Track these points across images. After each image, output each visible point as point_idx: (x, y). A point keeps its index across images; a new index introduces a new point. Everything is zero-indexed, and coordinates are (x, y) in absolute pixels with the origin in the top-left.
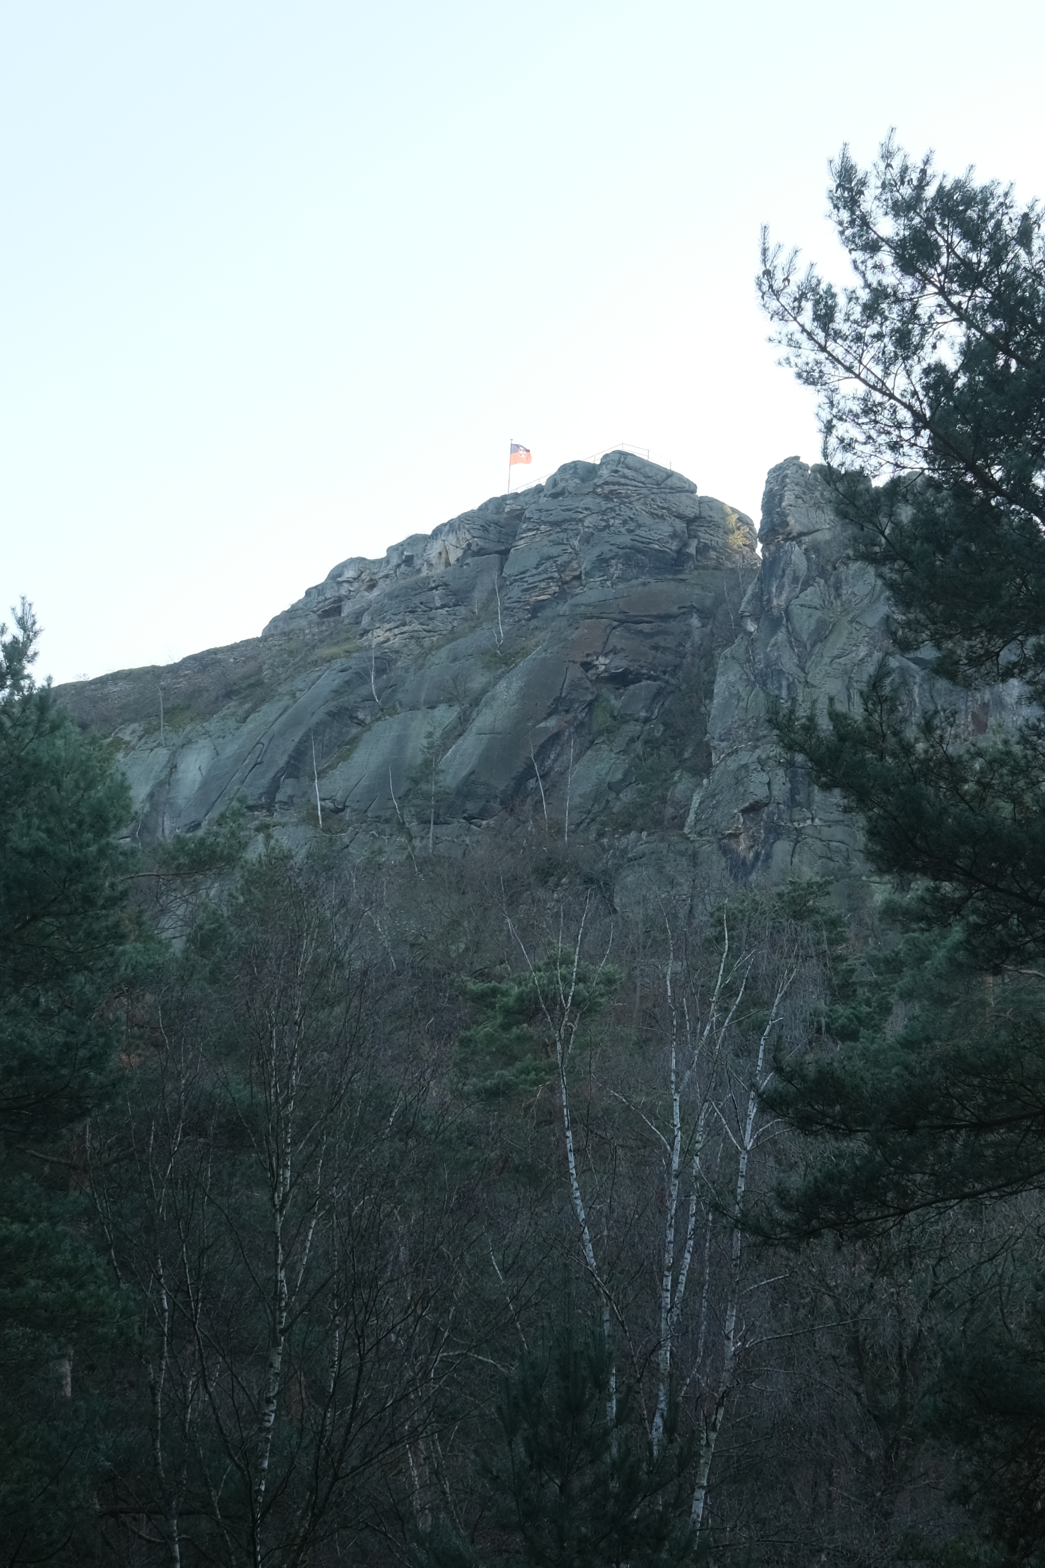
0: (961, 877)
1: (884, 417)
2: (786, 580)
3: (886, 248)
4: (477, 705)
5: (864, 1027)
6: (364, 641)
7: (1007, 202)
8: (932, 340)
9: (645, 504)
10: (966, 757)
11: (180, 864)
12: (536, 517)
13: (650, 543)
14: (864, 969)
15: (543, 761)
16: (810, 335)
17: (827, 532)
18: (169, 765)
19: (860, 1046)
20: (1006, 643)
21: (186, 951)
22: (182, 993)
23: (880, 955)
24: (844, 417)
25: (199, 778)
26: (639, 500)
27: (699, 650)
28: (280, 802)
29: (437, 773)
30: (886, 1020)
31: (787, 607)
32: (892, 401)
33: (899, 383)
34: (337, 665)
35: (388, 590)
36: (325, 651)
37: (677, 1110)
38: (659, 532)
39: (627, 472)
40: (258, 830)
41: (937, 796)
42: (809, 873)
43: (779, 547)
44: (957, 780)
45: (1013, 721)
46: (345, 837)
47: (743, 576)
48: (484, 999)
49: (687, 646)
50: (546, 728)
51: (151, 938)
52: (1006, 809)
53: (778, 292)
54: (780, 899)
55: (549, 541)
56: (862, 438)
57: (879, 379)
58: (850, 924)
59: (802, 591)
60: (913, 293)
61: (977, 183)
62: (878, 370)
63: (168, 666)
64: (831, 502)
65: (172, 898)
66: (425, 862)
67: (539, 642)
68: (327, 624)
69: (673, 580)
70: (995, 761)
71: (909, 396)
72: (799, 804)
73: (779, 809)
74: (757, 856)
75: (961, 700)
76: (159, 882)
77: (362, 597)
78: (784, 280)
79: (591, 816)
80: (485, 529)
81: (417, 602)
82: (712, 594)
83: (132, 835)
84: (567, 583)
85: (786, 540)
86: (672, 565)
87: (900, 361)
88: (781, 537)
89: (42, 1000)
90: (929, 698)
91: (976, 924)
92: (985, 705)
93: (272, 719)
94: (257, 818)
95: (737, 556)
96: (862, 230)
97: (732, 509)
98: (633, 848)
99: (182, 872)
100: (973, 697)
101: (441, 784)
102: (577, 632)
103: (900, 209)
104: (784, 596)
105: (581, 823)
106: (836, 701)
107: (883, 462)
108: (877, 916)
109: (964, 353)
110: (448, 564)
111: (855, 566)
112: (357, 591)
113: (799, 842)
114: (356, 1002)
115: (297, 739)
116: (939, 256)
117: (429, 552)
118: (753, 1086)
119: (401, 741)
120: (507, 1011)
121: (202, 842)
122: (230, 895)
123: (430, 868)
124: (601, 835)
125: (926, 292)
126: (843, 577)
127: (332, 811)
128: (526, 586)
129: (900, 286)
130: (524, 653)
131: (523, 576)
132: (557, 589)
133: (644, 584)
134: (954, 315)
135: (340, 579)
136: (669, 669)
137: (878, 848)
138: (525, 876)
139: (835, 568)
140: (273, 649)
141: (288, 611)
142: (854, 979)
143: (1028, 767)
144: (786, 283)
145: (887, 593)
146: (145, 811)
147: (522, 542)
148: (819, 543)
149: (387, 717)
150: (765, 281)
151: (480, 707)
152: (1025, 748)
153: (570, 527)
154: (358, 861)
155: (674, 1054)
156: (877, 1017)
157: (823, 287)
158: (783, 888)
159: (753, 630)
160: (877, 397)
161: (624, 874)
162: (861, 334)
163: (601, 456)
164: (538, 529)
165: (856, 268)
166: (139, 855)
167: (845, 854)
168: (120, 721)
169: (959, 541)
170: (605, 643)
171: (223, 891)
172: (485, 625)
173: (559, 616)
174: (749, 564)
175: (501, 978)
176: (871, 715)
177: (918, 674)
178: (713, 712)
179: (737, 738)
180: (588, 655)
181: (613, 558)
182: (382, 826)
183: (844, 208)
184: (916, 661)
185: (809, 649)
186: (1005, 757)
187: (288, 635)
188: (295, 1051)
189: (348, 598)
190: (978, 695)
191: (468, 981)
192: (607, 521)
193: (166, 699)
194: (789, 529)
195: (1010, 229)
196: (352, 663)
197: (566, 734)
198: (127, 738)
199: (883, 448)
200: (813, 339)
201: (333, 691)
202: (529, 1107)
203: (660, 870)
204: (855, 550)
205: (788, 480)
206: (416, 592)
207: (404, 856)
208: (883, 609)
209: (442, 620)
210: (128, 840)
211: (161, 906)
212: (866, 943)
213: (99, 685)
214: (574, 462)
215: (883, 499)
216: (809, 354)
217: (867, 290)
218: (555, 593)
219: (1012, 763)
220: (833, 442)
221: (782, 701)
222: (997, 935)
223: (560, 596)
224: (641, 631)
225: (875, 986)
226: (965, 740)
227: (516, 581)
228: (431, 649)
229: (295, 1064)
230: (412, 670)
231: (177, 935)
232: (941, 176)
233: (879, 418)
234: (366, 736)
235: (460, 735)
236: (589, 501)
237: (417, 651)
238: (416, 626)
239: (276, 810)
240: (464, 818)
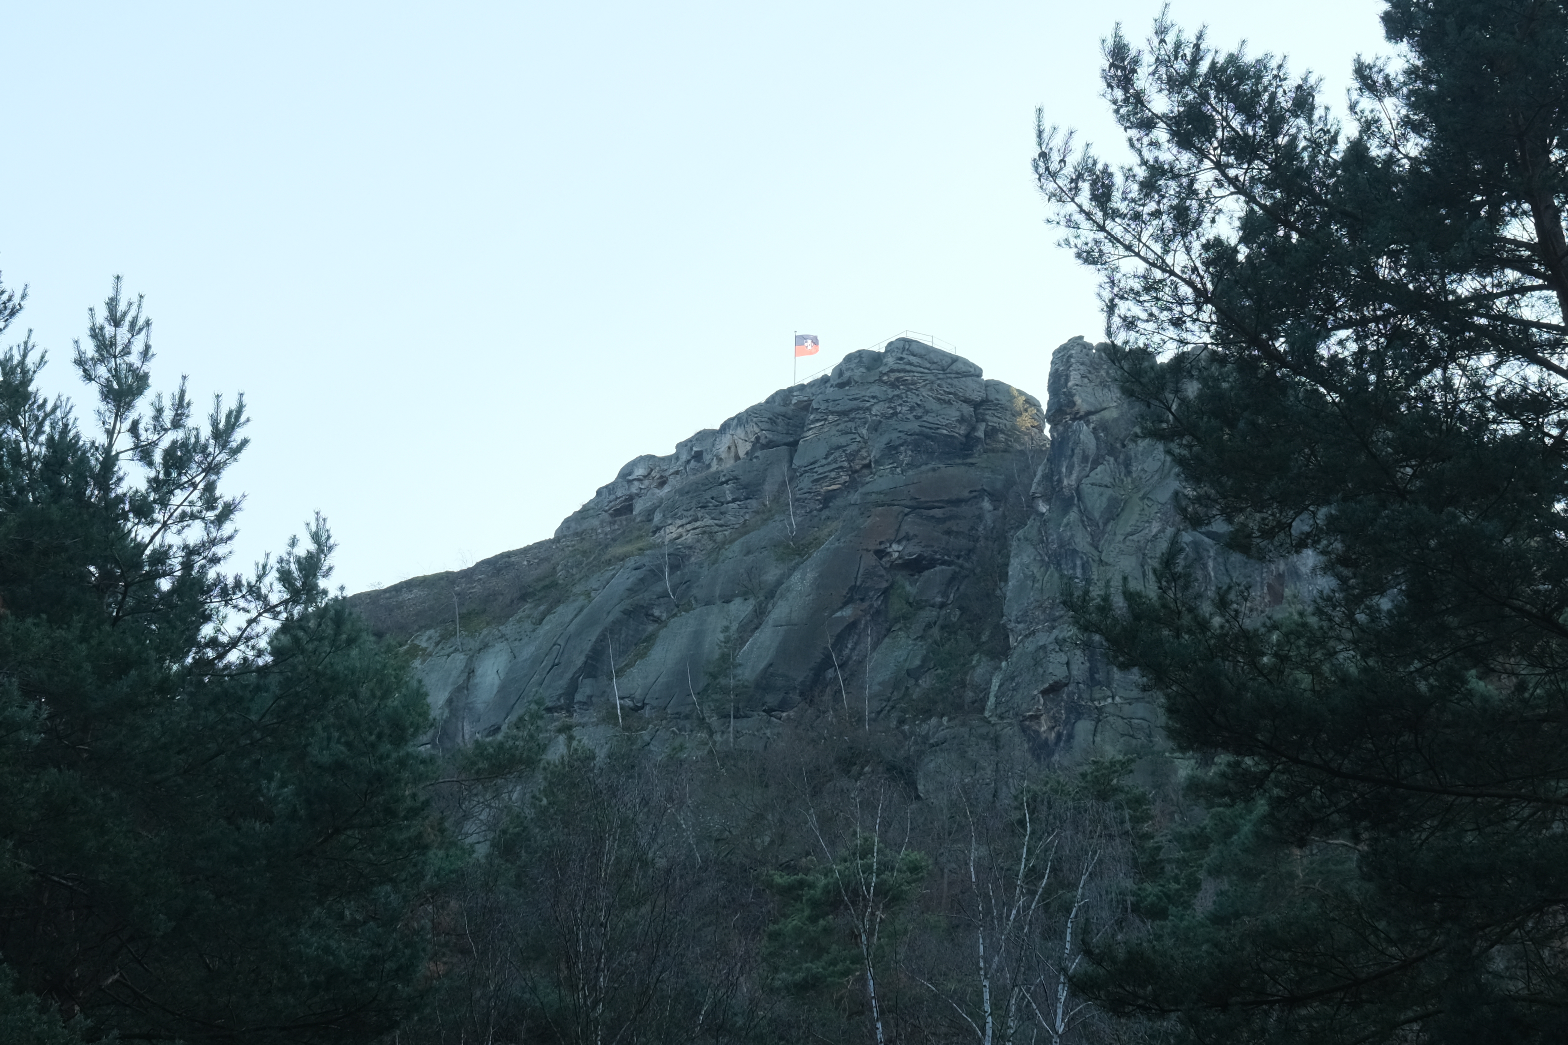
0: (1262, 751)
1: (1166, 294)
2: (1075, 459)
3: (1161, 125)
4: (773, 597)
5: (1173, 904)
6: (656, 539)
7: (1281, 74)
8: (1210, 215)
9: (931, 390)
10: (1263, 630)
11: (479, 769)
12: (823, 407)
13: (938, 428)
14: (1171, 845)
15: (841, 651)
16: (1089, 216)
17: (1114, 410)
18: (467, 670)
19: (1169, 924)
20: (1297, 514)
21: (488, 856)
22: (487, 899)
23: (1185, 831)
24: (1126, 296)
25: (497, 682)
26: (925, 385)
27: (992, 532)
28: (580, 702)
29: (735, 667)
30: (1195, 897)
31: (1078, 486)
32: (1172, 278)
33: (1178, 260)
34: (631, 563)
35: (678, 486)
36: (618, 550)
37: (987, 996)
38: (946, 417)
39: (912, 359)
40: (560, 731)
41: (1235, 670)
42: (1111, 751)
43: (1067, 427)
44: (1254, 655)
45: (1309, 591)
46: (646, 735)
47: (1032, 457)
48: (791, 892)
49: (980, 529)
50: (842, 617)
51: (454, 844)
52: (1305, 680)
53: (1055, 173)
54: (1083, 779)
55: (838, 431)
56: (1144, 316)
57: (1160, 257)
58: (1155, 801)
59: (1092, 469)
60: (1189, 169)
61: (1249, 57)
62: (1158, 248)
63: (461, 571)
64: (1116, 380)
65: (475, 803)
66: (727, 756)
67: (831, 531)
68: (619, 523)
69: (963, 464)
70: (1291, 633)
71: (1189, 272)
72: (1099, 683)
73: (1079, 689)
74: (1059, 736)
75: (1257, 572)
76: (461, 787)
77: (653, 494)
78: (1061, 161)
79: (891, 703)
80: (772, 421)
81: (708, 497)
82: (1003, 477)
83: (432, 742)
84: (856, 471)
85: (1074, 420)
86: (961, 450)
87: (1179, 237)
88: (1068, 417)
89: (347, 913)
90: (1224, 572)
91: (1279, 797)
92: (1280, 576)
93: (568, 620)
94: (558, 719)
95: (1026, 438)
96: (1136, 107)
97: (1018, 390)
98: (934, 734)
99: (482, 776)
100: (1268, 568)
101: (740, 678)
102: (869, 520)
103: (1175, 84)
104: (1074, 476)
105: (882, 711)
106: (1130, 578)
107: (1166, 339)
108: (1181, 793)
109: (1243, 227)
110: (737, 458)
111: (1143, 444)
112: (648, 488)
113: (1100, 721)
114: (660, 902)
115: (594, 639)
116: (1215, 129)
117: (718, 447)
118: (1064, 970)
119: (698, 637)
120: (814, 904)
121: (501, 745)
122: (534, 797)
123: (732, 762)
124: (902, 722)
125: (1203, 167)
126: (1133, 455)
127: (632, 709)
128: (816, 476)
129: (1177, 162)
130: (817, 543)
131: (813, 466)
132: (847, 478)
133: (934, 470)
134: (1232, 189)
135: (630, 478)
136: (963, 553)
137: (1178, 726)
138: (828, 767)
139: (1124, 446)
140: (566, 549)
141: (579, 512)
142: (1162, 856)
143: (1325, 638)
144: (1063, 164)
145: (1177, 470)
146: (444, 717)
147: (810, 432)
148: (1107, 421)
149: (683, 613)
150: (1041, 164)
151: (775, 599)
152: (1321, 619)
153: (858, 416)
154: (659, 758)
155: (981, 941)
156: (1186, 894)
157: (1100, 167)
158: (1086, 767)
159: (1044, 511)
160: (1158, 274)
161: (926, 760)
162: (1138, 212)
163: (886, 344)
164: (826, 420)
165: (1132, 145)
166: (440, 762)
167: (1147, 731)
168: (416, 627)
169: (1246, 414)
170: (898, 530)
171: (525, 794)
172: (777, 517)
173: (851, 505)
174: (1038, 445)
175: (807, 871)
176: (1165, 592)
177: (1211, 548)
178: (1009, 594)
179: (1034, 619)
180: (881, 543)
181: (902, 445)
182: (682, 723)
183: (1118, 87)
184: (1209, 535)
185: (1101, 528)
186: (1301, 629)
187: (580, 535)
188: (602, 953)
189: (639, 495)
190: (1273, 567)
191: (774, 874)
192: (894, 408)
193: (461, 604)
194: (1076, 408)
195: (1285, 102)
196: (646, 560)
197: (863, 622)
198: (424, 645)
199: (1166, 325)
200: (1092, 219)
201: (628, 590)
202: (842, 998)
203: (963, 755)
204: (1143, 428)
205: (1073, 360)
206: (707, 487)
207: (706, 752)
208: (1174, 484)
209: (733, 513)
210: (429, 746)
211: (465, 812)
212: (1172, 820)
213: (394, 593)
214: (859, 351)
215: (1168, 376)
216: (1088, 234)
217: (1144, 167)
218: (846, 482)
219: (1309, 634)
220: (1116, 321)
221: (1077, 580)
222: (1301, 808)
223: (851, 485)
224: (933, 517)
225: (1183, 863)
226: (1262, 612)
227: (806, 472)
228: (724, 543)
229: (602, 966)
230: (706, 564)
231: (481, 839)
232: (1213, 52)
233: (1161, 294)
234: (663, 633)
235: (757, 628)
236: (875, 390)
237: (710, 546)
238: (708, 521)
239: (575, 711)
240: (764, 711)
